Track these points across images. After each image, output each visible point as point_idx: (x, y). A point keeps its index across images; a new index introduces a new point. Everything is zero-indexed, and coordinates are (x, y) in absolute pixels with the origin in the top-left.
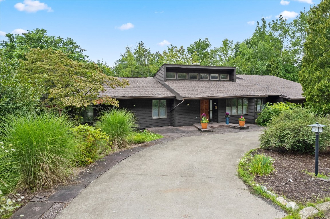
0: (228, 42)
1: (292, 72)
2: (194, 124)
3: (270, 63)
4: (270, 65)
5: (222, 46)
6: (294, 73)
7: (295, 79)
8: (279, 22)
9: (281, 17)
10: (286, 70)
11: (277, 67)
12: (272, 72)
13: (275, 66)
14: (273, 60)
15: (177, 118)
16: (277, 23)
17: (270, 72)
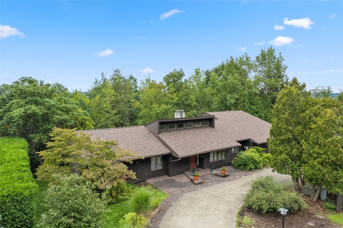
0: (200, 71)
1: (256, 105)
2: (185, 172)
3: (237, 97)
4: (238, 99)
5: (194, 74)
6: (257, 105)
7: (258, 111)
8: (245, 59)
9: (246, 54)
10: (250, 103)
11: (244, 100)
12: (240, 105)
13: (242, 99)
14: (240, 94)
15: (171, 169)
16: (243, 58)
17: (238, 105)
